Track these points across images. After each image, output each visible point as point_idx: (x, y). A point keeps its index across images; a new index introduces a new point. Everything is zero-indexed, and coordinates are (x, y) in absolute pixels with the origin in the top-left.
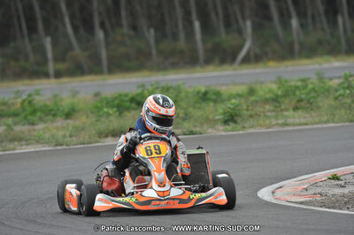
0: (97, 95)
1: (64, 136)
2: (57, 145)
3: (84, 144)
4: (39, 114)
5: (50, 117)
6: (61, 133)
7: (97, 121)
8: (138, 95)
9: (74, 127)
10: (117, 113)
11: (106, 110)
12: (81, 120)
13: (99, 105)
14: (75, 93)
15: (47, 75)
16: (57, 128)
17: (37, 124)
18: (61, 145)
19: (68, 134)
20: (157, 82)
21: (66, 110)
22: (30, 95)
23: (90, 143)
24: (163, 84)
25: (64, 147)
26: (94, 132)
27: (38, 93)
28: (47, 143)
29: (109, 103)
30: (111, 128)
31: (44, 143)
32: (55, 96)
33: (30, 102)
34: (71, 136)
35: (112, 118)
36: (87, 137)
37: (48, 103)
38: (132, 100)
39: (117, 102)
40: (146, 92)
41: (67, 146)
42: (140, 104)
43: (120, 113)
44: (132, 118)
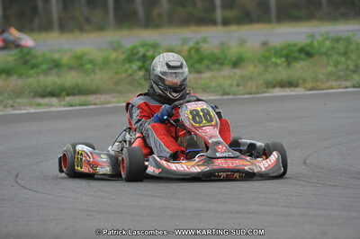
0: (265, 44)
1: (231, 85)
2: (224, 94)
3: (250, 94)
4: (206, 62)
5: (217, 66)
6: (228, 83)
7: (266, 70)
8: (307, 45)
9: (241, 76)
10: (285, 64)
11: (274, 60)
12: (249, 70)
13: (267, 54)
14: (243, 42)
15: (214, 23)
16: (224, 77)
17: (203, 72)
18: (228, 94)
19: (235, 83)
20: (327, 33)
21: (234, 59)
22: (197, 43)
23: (257, 93)
24: (333, 35)
25: (231, 97)
26: (261, 82)
27: (205, 40)
28: (214, 92)
29: (278, 53)
30: (279, 79)
31: (211, 92)
32: (222, 44)
33: (197, 50)
34: (238, 85)
35: (280, 68)
36: (254, 87)
37: (215, 51)
38: (301, 50)
39: (285, 52)
40: (315, 43)
41: (235, 95)
42: (309, 55)
43: (289, 64)
44: (300, 69)
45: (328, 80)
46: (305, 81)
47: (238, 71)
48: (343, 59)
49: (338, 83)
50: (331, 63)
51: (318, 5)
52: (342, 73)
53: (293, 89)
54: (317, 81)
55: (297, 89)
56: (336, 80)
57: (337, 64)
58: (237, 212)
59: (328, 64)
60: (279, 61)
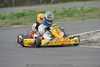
0: (11, 13)
1: (2, 25)
3: (8, 27)
7: (11, 20)
8: (23, 13)
9: (5, 22)
10: (17, 18)
11: (14, 17)
12: (7, 20)
13: (12, 16)
14: (5, 13)
18: (1, 27)
19: (3, 24)
20: (28, 9)
21: (3, 17)
24: (30, 10)
25: (2, 28)
26: (11, 24)
29: (15, 15)
30: (15, 22)
34: (4, 25)
35: (15, 20)
36: (9, 25)
38: (21, 14)
39: (17, 15)
40: (25, 12)
41: (3, 27)
42: (24, 15)
43: (18, 18)
44: (21, 19)
45: (29, 22)
46: (22, 23)
47: (4, 21)
48: (33, 16)
49: (32, 23)
50: (30, 18)
51: (26, 2)
52: (33, 20)
53: (19, 25)
54: (26, 23)
55: (20, 25)
56: (31, 23)
57: (31, 18)
58: (4, 60)
59: (29, 18)
60: (15, 18)
